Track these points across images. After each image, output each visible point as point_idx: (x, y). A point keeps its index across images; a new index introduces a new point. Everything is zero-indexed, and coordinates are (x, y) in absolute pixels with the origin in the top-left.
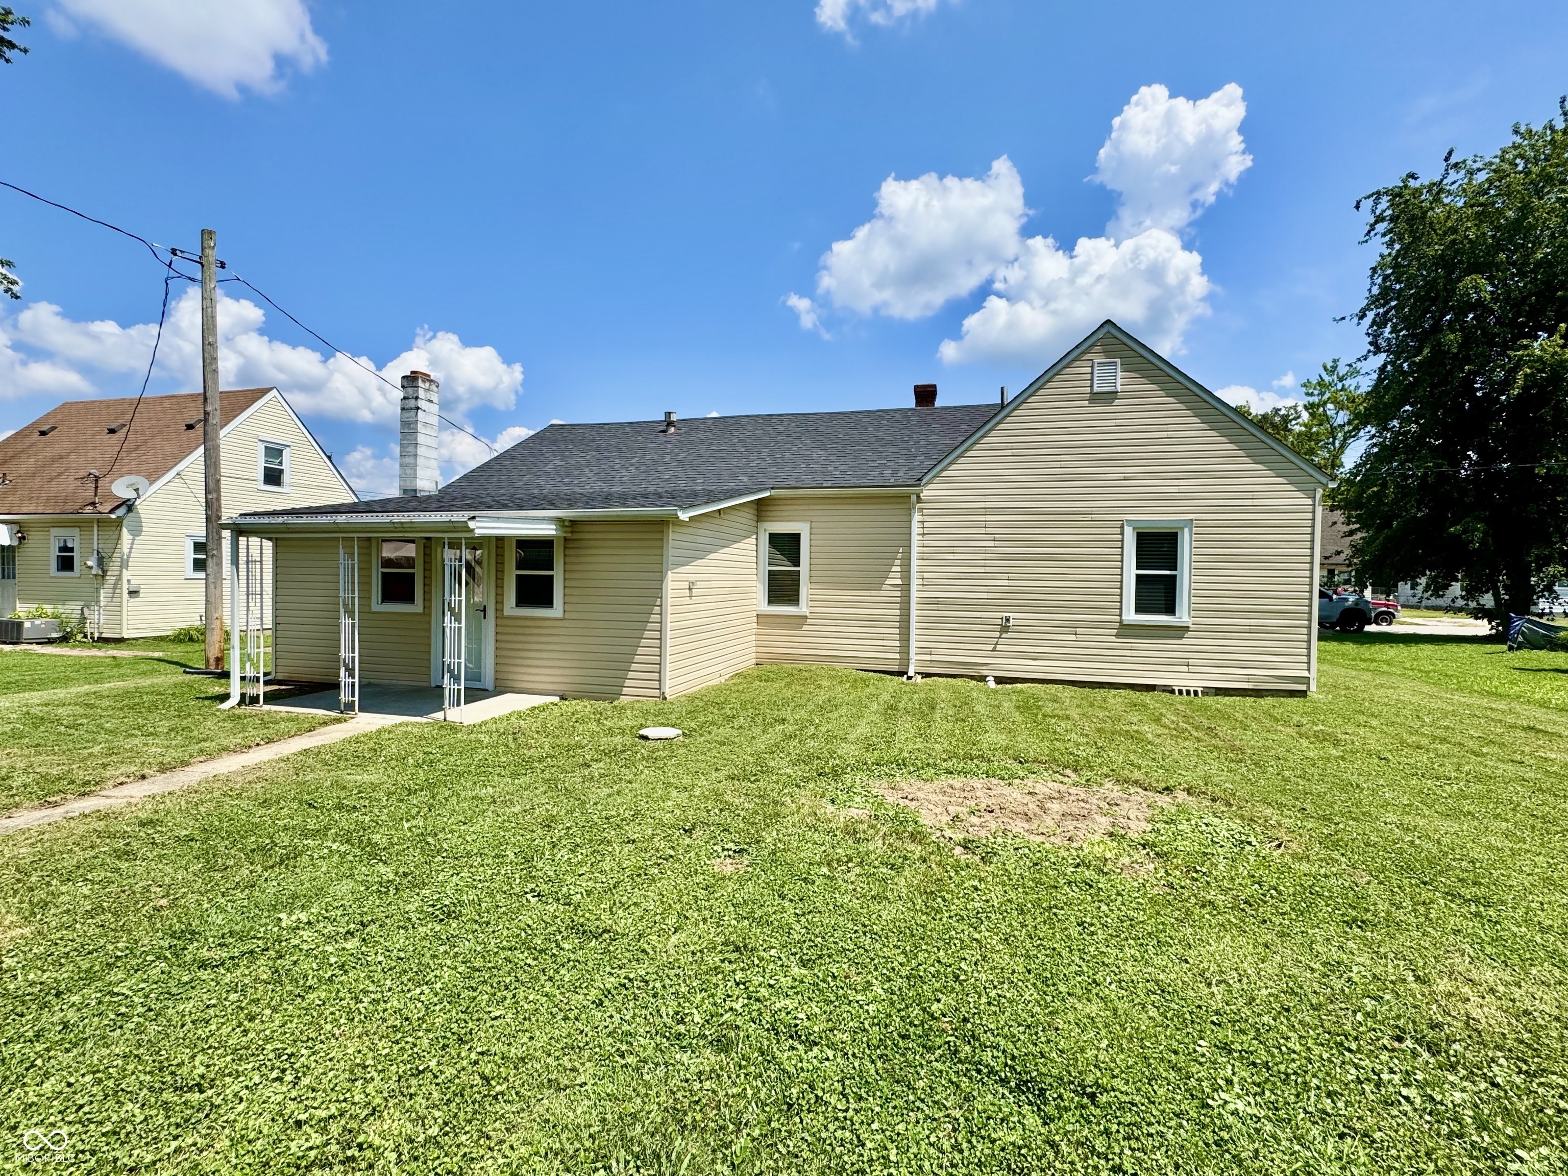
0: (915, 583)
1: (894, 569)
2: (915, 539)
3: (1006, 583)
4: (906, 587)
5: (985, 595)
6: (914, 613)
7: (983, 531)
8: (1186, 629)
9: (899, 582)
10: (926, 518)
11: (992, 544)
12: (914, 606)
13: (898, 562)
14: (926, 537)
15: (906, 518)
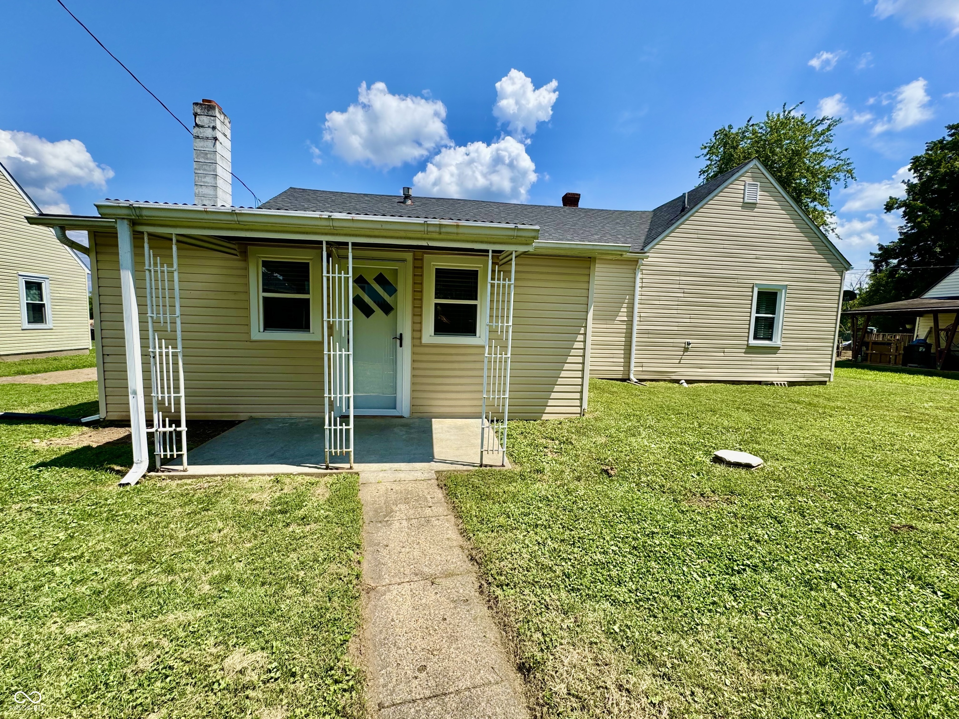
0: (636, 319)
1: (622, 310)
2: (638, 289)
3: (688, 320)
4: (630, 323)
5: (676, 328)
6: (634, 339)
7: (677, 286)
8: (778, 348)
9: (626, 319)
10: (644, 276)
11: (682, 295)
12: (635, 335)
13: (625, 305)
14: (644, 289)
15: (632, 275)
